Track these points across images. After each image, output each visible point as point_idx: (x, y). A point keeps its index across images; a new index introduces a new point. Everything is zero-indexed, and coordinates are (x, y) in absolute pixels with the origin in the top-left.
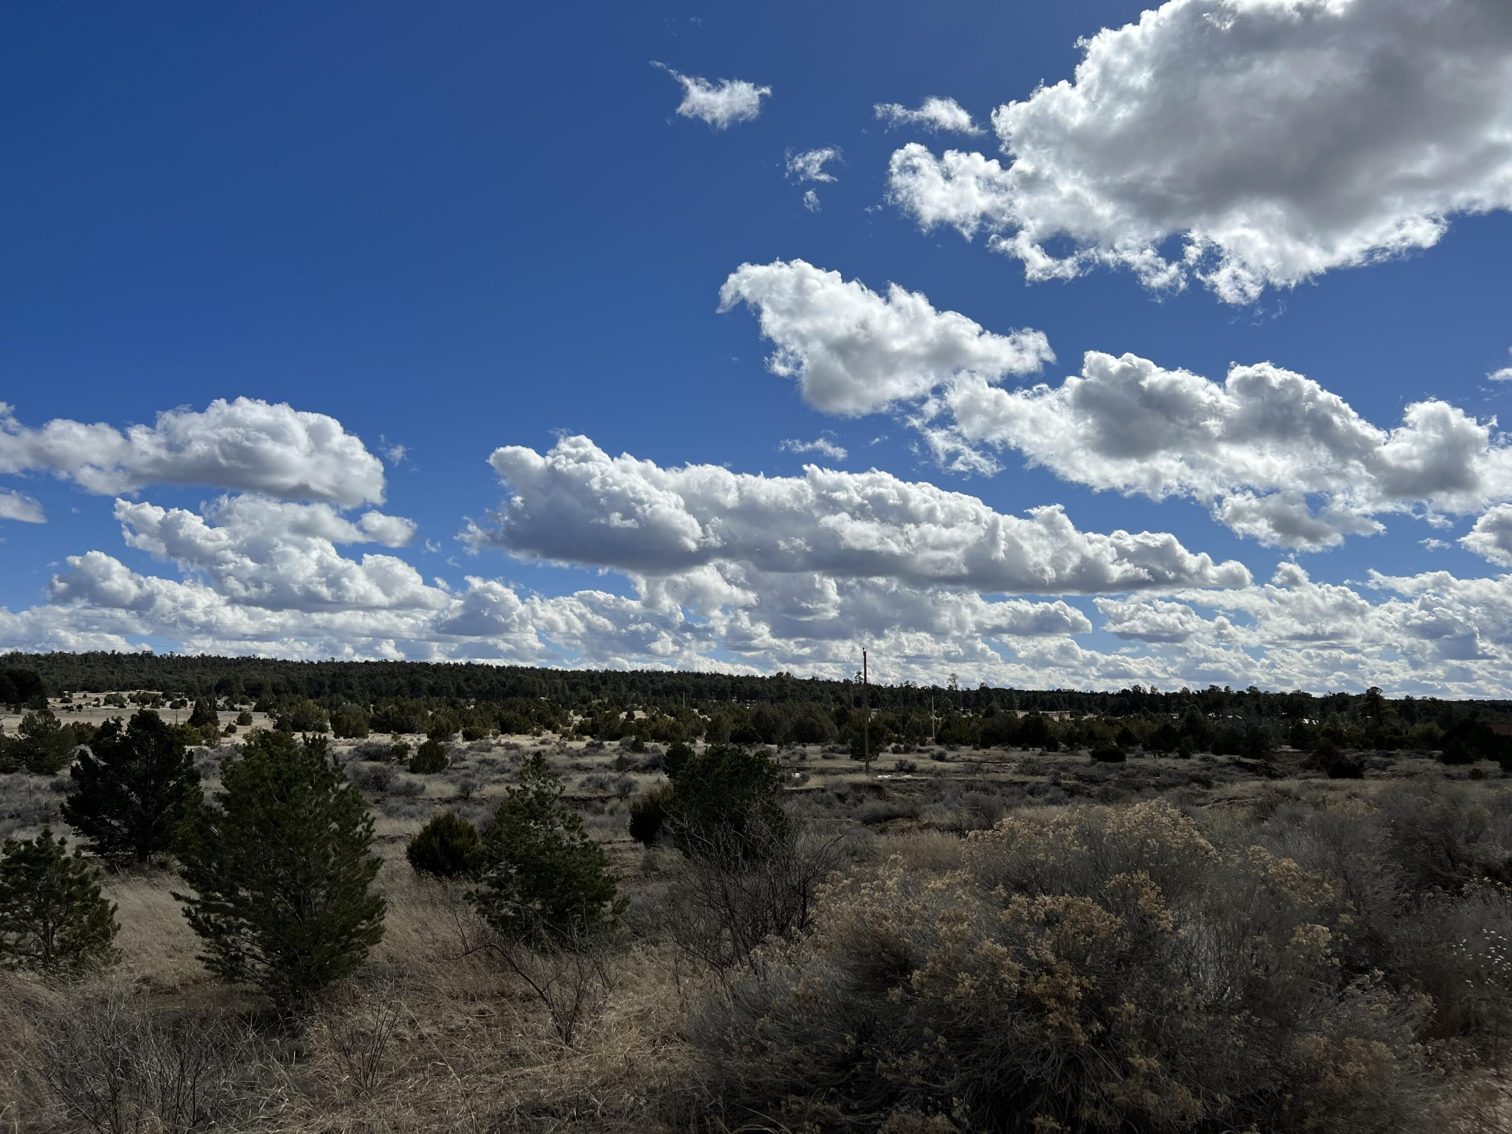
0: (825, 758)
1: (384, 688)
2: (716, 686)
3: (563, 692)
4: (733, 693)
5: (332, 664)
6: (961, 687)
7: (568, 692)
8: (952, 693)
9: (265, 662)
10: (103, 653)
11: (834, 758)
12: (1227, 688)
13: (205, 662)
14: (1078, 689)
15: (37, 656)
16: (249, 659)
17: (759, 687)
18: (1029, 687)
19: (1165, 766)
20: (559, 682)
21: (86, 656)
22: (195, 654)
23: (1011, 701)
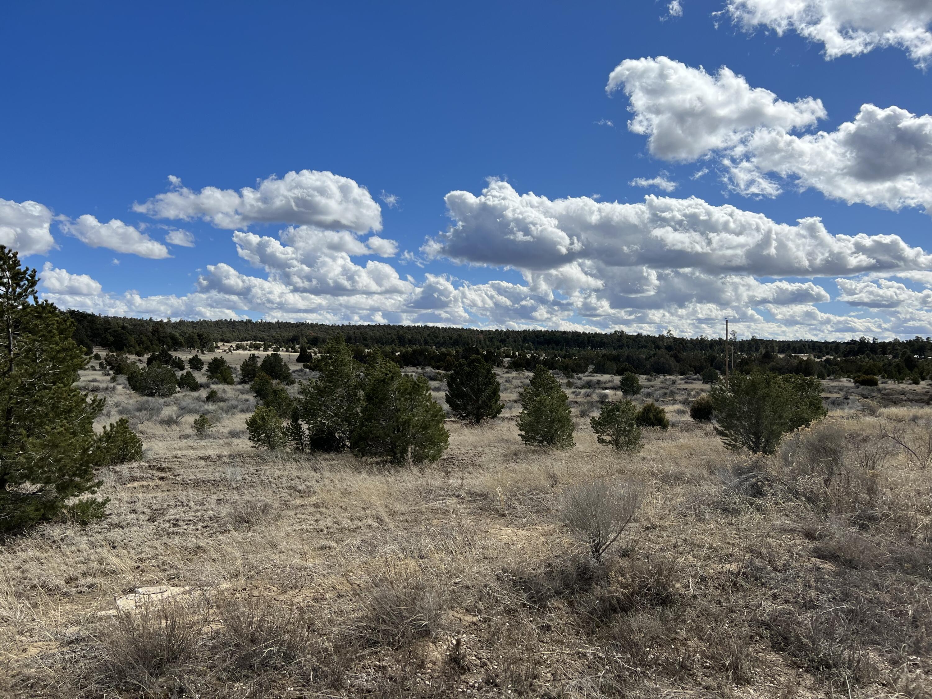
0: (686, 383)
1: (384, 340)
2: (578, 340)
3: (485, 343)
4: (589, 344)
5: (349, 326)
6: (739, 339)
7: (488, 343)
8: (733, 343)
9: (312, 325)
10: (226, 320)
11: (692, 383)
12: (928, 339)
13: (279, 325)
14: (815, 339)
15: (192, 322)
16: (303, 324)
17: (605, 340)
18: (781, 339)
19: (907, 389)
20: (482, 337)
21: (217, 322)
22: (274, 321)
23: (772, 348)
